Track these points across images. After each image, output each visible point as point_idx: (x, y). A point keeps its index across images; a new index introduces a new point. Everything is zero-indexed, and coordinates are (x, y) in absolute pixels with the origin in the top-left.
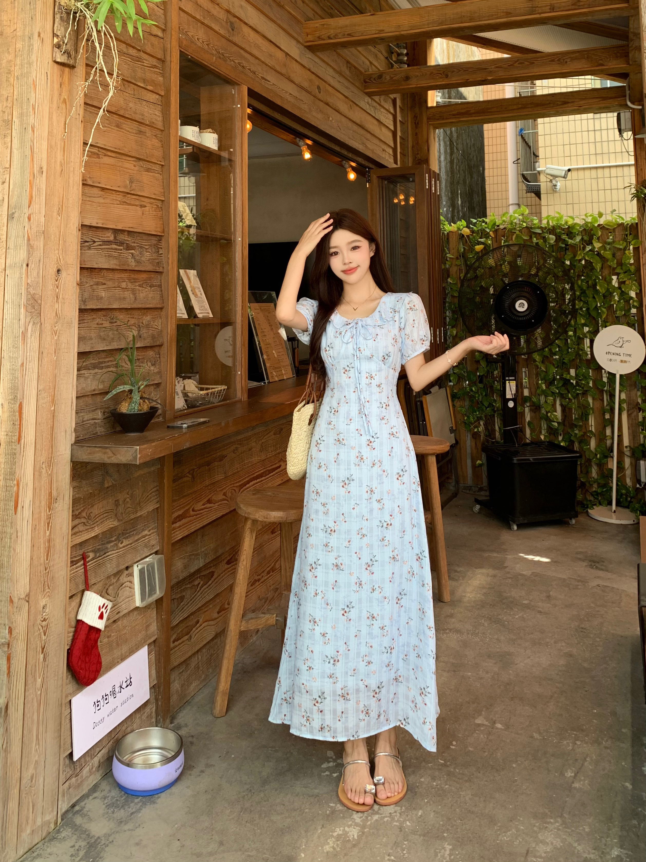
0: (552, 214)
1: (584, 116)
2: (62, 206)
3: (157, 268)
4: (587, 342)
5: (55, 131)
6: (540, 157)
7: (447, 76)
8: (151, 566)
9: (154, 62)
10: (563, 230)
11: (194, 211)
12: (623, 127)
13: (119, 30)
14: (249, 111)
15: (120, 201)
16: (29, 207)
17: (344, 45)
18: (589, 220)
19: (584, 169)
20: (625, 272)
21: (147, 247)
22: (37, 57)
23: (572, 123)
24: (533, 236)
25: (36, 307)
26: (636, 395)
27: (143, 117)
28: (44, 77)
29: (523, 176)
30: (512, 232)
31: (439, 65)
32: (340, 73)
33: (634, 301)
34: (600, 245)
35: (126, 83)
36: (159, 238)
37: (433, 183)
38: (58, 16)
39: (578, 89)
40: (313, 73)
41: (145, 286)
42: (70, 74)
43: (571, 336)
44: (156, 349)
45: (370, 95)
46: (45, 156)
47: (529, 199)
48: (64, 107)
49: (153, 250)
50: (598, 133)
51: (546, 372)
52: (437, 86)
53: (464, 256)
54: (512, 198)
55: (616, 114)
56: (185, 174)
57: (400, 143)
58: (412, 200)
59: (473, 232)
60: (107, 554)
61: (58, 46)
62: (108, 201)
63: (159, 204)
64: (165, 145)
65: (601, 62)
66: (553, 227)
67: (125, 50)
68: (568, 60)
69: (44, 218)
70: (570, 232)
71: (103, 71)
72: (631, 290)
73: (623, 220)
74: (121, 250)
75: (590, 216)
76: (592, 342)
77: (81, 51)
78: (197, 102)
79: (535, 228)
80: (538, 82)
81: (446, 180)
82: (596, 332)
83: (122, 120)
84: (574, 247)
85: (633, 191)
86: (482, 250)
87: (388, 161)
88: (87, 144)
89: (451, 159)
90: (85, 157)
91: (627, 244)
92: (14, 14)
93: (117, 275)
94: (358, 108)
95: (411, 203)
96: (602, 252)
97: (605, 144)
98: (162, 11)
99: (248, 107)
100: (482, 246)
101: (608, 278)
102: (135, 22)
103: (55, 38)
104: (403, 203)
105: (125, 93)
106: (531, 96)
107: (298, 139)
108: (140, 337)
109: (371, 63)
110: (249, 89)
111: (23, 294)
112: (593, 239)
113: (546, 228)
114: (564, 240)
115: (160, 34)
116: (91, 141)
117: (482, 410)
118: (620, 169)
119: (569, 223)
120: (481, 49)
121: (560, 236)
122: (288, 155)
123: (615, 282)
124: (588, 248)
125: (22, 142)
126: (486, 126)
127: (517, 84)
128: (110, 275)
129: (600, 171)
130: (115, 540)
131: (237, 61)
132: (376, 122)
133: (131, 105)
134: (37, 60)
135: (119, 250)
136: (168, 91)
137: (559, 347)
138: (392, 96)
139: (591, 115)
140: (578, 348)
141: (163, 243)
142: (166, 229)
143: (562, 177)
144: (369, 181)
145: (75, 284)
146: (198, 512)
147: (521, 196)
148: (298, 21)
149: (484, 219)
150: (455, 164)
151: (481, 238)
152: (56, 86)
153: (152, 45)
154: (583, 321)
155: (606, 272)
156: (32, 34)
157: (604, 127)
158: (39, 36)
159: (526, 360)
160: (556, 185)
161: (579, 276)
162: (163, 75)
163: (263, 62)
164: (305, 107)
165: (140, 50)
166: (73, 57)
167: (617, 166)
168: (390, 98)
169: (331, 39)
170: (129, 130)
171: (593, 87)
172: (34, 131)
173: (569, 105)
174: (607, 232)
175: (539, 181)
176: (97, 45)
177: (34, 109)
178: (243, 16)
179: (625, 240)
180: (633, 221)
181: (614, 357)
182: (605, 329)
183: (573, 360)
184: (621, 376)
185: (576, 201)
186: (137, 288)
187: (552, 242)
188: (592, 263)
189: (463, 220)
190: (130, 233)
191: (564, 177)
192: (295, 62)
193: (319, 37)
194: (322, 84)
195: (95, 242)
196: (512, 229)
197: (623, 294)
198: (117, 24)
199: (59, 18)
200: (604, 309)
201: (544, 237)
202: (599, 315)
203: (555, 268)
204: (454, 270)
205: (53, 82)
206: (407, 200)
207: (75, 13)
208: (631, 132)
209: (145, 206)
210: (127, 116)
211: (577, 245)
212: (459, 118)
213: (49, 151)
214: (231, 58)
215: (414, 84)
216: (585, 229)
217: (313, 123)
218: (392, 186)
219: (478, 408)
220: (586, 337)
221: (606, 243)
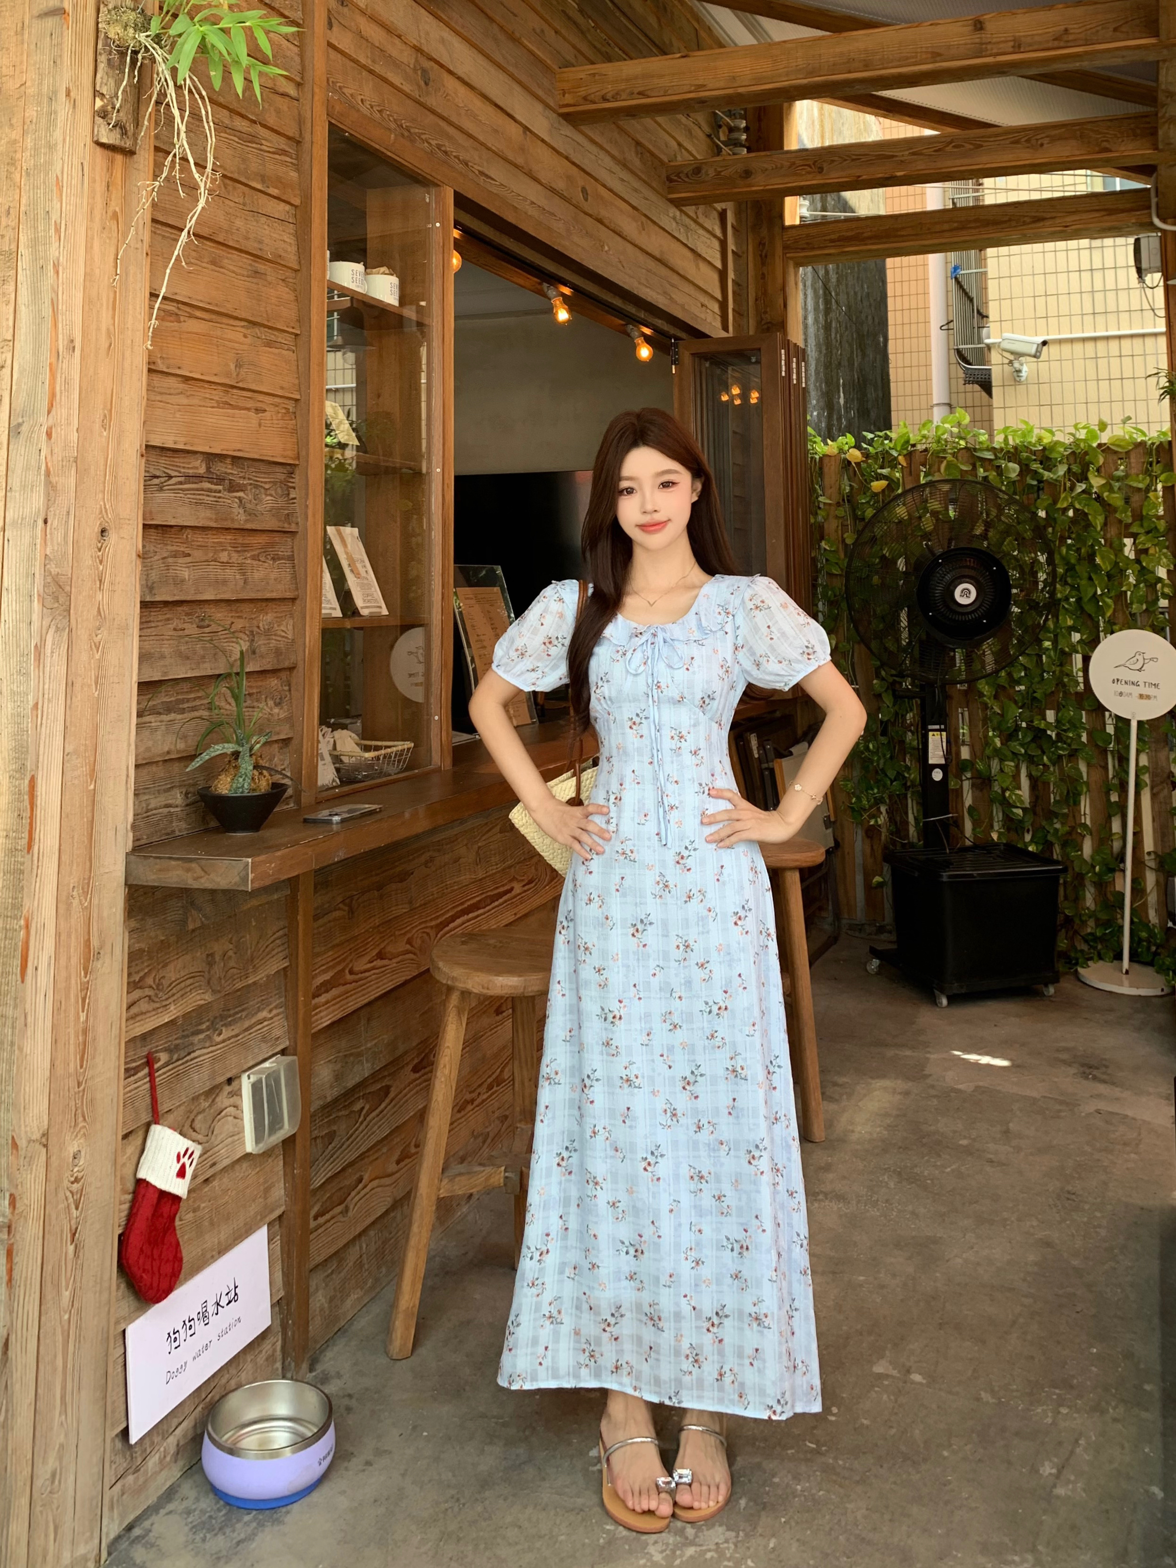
0: (1012, 423)
1: (1073, 244)
2: (111, 410)
3: (286, 525)
4: (1078, 659)
5: (97, 271)
6: (991, 318)
7: (821, 170)
8: (273, 1077)
9: (282, 143)
10: (1034, 453)
11: (354, 417)
12: (1144, 265)
13: (217, 84)
14: (456, 233)
15: (217, 402)
16: (49, 412)
17: (632, 112)
18: (1082, 435)
19: (1072, 341)
20: (1148, 533)
21: (267, 486)
22: (64, 133)
23: (1050, 256)
24: (978, 464)
25: (61, 600)
26: (1168, 758)
27: (260, 246)
28: (76, 172)
29: (959, 352)
30: (939, 456)
31: (806, 150)
32: (624, 165)
33: (1164, 586)
34: (1103, 482)
35: (228, 182)
36: (290, 468)
37: (794, 365)
38: (103, 58)
39: (1060, 194)
40: (574, 163)
41: (262, 559)
42: (126, 168)
43: (1047, 649)
44: (284, 675)
45: (678, 204)
46: (78, 318)
47: (969, 395)
48: (114, 227)
49: (279, 491)
50: (1098, 275)
51: (1002, 715)
52: (801, 187)
53: (850, 500)
54: (938, 393)
55: (1131, 240)
56: (336, 348)
57: (734, 292)
58: (754, 397)
59: (867, 455)
60: (193, 1055)
61: (103, 114)
62: (195, 401)
63: (291, 406)
64: (302, 298)
65: (1105, 144)
66: (1016, 448)
67: (227, 121)
68: (1046, 141)
69: (76, 434)
70: (1046, 457)
71: (187, 161)
72: (1159, 564)
73: (1145, 435)
74: (220, 492)
75: (1084, 428)
76: (1086, 660)
77: (146, 123)
78: (361, 216)
79: (981, 450)
80: (988, 182)
81: (818, 361)
82: (1094, 642)
83: (220, 252)
84: (1053, 485)
85: (1164, 382)
86: (883, 491)
87: (711, 325)
88: (158, 296)
89: (826, 321)
90: (153, 321)
91: (1151, 481)
92: (22, 54)
93: (212, 539)
94: (657, 228)
95: (753, 401)
96: (1106, 494)
97: (1111, 296)
98: (296, 50)
99: (455, 227)
100: (883, 483)
101: (1116, 543)
102: (247, 71)
103: (97, 99)
104: (738, 402)
105: (227, 202)
106: (973, 207)
107: (545, 285)
108: (254, 652)
109: (680, 145)
110: (456, 194)
111: (37, 575)
112: (1088, 470)
113: (1002, 449)
114: (1036, 472)
115: (292, 91)
116: (163, 290)
117: (885, 786)
118: (1138, 342)
119: (1045, 441)
120: (881, 119)
121: (1027, 465)
122: (526, 313)
123: (1129, 551)
124: (1081, 487)
125: (35, 292)
126: (890, 262)
127: (948, 184)
128: (199, 538)
129: (1101, 345)
130: (208, 1029)
131: (434, 142)
132: (689, 254)
133: (239, 223)
134: (64, 140)
135: (215, 491)
136: (307, 198)
137: (1026, 669)
138: (719, 206)
139: (1085, 243)
140: (1061, 672)
141: (297, 479)
142: (303, 453)
143: (1030, 355)
144: (675, 362)
145: (134, 556)
146: (360, 976)
147: (954, 389)
148: (547, 68)
149: (888, 432)
150: (833, 330)
151: (882, 467)
152: (100, 188)
153: (278, 111)
154: (1070, 622)
155: (1113, 531)
156: (55, 92)
157: (1109, 263)
158: (68, 94)
159: (966, 693)
160: (1019, 371)
161: (1063, 539)
162: (297, 168)
163: (482, 144)
164: (558, 227)
165: (255, 122)
166: (130, 133)
167: (1132, 336)
168: (715, 209)
169: (608, 101)
170: (235, 269)
171: (1090, 190)
172: (58, 273)
173: (1047, 223)
174: (1115, 458)
175: (989, 362)
176: (176, 112)
177: (58, 230)
178: (445, 60)
179: (1147, 472)
180: (1163, 439)
181: (1126, 689)
182: (1110, 637)
183: (1052, 692)
184: (1140, 723)
185: (1057, 399)
186: (249, 561)
187: (1013, 475)
188: (1086, 514)
189: (848, 435)
190: (235, 459)
191: (1035, 356)
192: (539, 142)
193: (585, 98)
194: (591, 185)
195: (170, 477)
196: (939, 452)
197: (1144, 573)
198: (212, 73)
199: (105, 61)
200: (1109, 601)
201: (999, 467)
202: (1101, 611)
203: (1019, 523)
204: (832, 526)
205: (93, 181)
206: (745, 396)
207: (135, 53)
208: (1160, 274)
209: (265, 411)
210: (231, 244)
211: (1060, 482)
212: (844, 246)
213: (86, 308)
214: (423, 137)
215: (760, 184)
216: (1073, 453)
217: (574, 257)
218: (718, 371)
219: (877, 782)
220: (1077, 652)
221: (1111, 477)
